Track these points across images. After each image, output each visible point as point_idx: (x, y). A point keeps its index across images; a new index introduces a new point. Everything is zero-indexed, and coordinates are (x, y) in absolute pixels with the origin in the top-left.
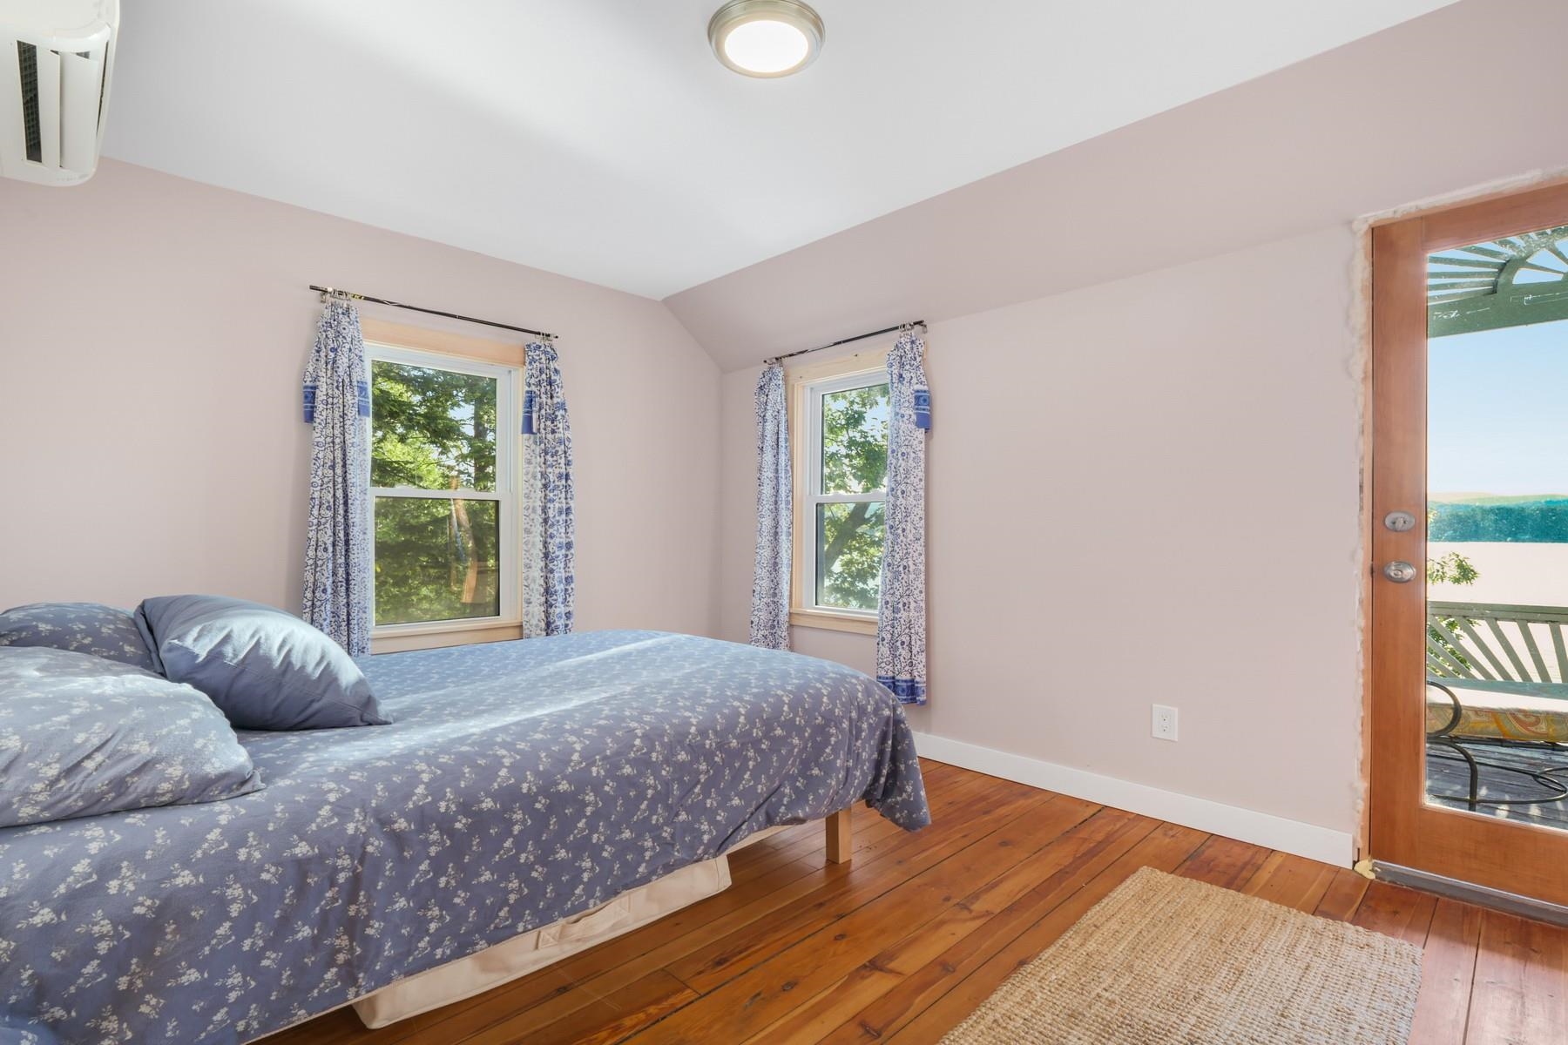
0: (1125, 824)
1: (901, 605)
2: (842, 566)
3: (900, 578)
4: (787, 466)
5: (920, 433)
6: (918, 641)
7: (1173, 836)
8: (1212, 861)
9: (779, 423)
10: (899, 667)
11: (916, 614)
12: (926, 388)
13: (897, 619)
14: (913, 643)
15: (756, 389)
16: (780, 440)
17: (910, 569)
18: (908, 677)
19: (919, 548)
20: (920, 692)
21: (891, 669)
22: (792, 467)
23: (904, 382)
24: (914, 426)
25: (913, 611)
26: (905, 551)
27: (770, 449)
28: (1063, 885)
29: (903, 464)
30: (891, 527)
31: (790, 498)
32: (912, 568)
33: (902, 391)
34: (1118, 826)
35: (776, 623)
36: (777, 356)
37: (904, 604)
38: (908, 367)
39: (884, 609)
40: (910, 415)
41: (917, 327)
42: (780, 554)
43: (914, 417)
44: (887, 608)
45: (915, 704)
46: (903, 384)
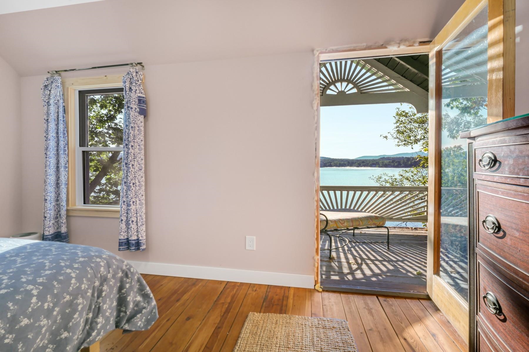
0: (237, 289)
1: (131, 203)
2: (106, 180)
3: (131, 189)
4: (64, 131)
5: (141, 118)
6: (141, 219)
7: (256, 290)
8: (272, 299)
9: (58, 107)
10: (131, 233)
11: (140, 206)
12: (144, 96)
13: (129, 209)
14: (138, 221)
15: (42, 86)
16: (59, 116)
17: (137, 185)
18: (136, 238)
19: (141, 174)
20: (142, 245)
21: (126, 234)
22: (67, 132)
23: (132, 91)
24: (138, 114)
25: (138, 205)
26: (133, 176)
27: (53, 121)
28: (219, 337)
29: (132, 132)
30: (126, 164)
31: (66, 148)
32: (138, 184)
33: (131, 96)
34: (235, 291)
35: (58, 215)
36: (57, 70)
37: (133, 202)
38: (134, 84)
39: (123, 205)
40: (136, 108)
41: (139, 67)
42: (60, 179)
43: (138, 109)
44: (124, 204)
45: (139, 251)
46: (132, 92)
